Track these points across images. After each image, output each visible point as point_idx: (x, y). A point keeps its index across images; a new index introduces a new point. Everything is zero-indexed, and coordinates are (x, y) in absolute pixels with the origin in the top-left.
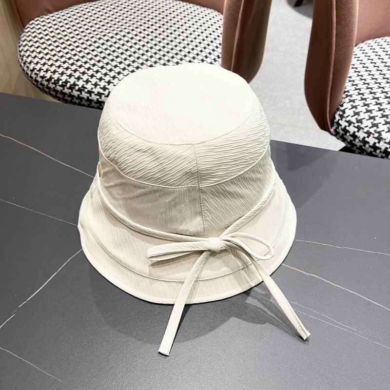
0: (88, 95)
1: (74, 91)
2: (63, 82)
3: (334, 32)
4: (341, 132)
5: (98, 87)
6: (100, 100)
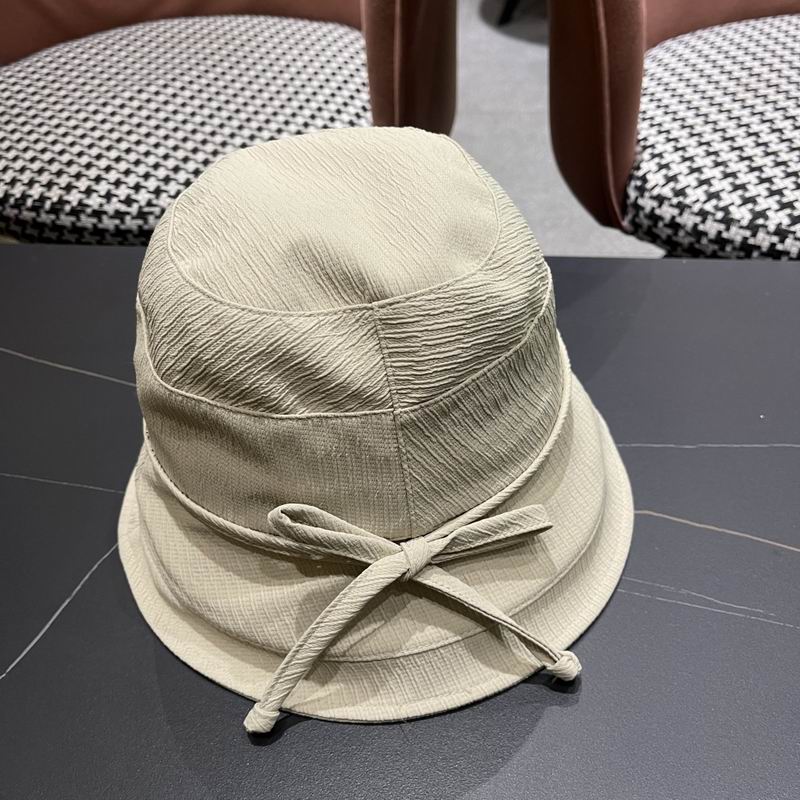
0: (94, 220)
1: (62, 217)
2: (35, 201)
3: (601, 10)
4: (646, 222)
5: (115, 200)
6: (122, 227)
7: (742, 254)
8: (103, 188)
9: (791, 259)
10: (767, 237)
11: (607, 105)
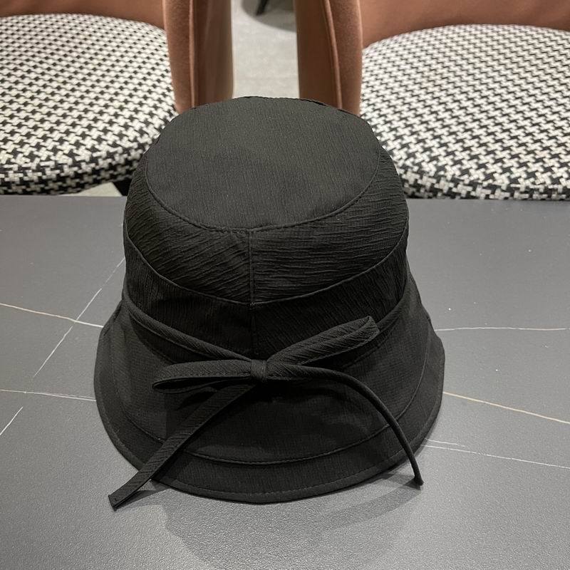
7: (431, 194)
9: (462, 198)
10: (447, 183)
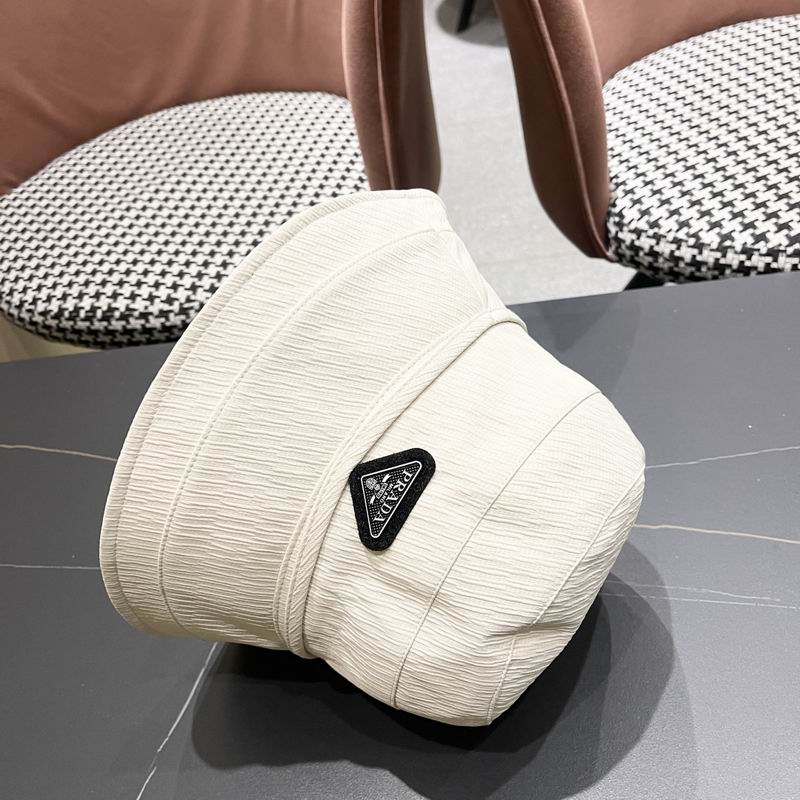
0: (142, 322)
1: (114, 322)
2: (87, 312)
3: (562, 84)
4: (628, 253)
5: (157, 301)
6: (168, 324)
8: (145, 291)
11: (579, 160)
